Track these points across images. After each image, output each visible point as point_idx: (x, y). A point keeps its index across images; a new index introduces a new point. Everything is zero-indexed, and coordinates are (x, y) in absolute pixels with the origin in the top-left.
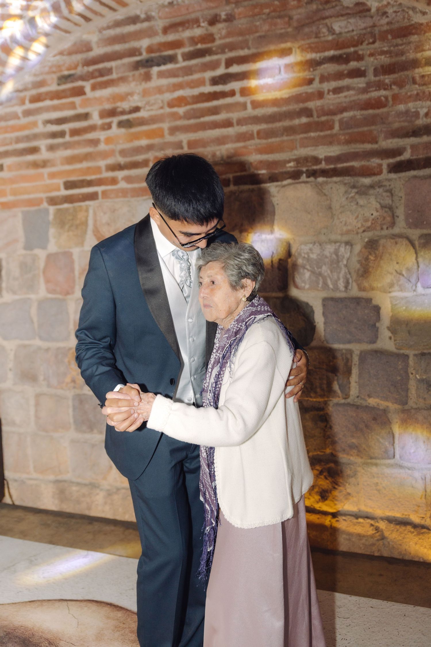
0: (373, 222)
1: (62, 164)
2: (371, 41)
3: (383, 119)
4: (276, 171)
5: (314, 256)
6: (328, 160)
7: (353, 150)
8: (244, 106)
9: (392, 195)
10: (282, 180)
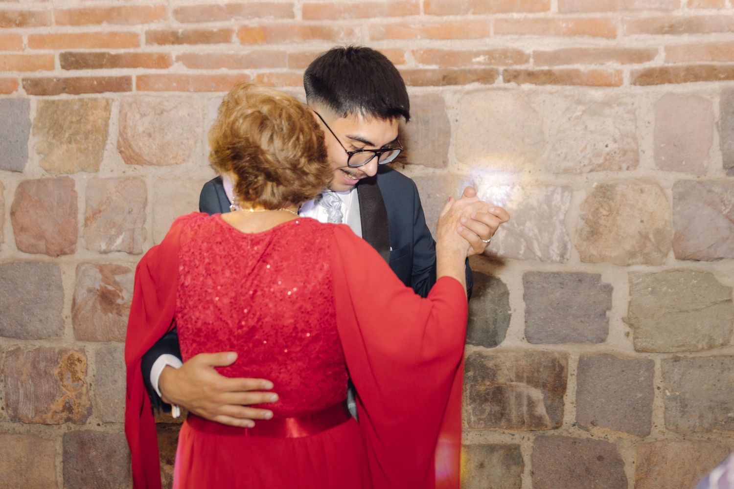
0: (608, 158)
1: (59, 23)
4: (456, 68)
6: (539, 56)
7: (578, 46)
9: (635, 118)
10: (464, 83)
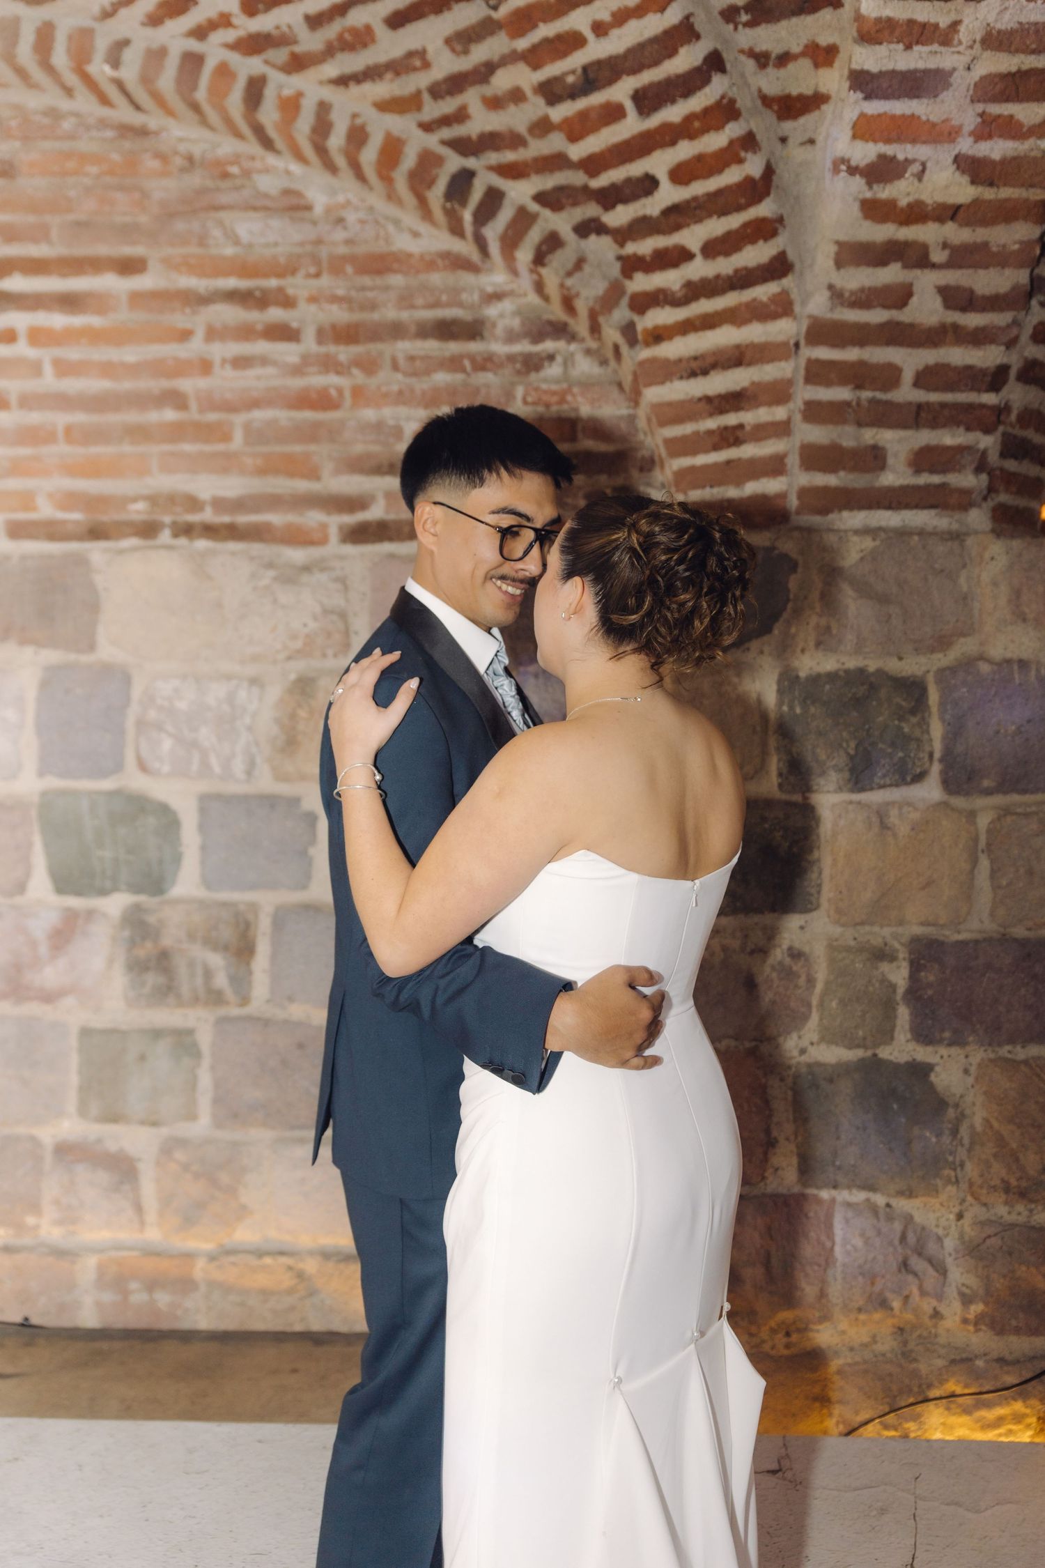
0: (307, 641)
2: (312, 270)
3: (333, 433)
4: (105, 518)
5: (182, 705)
6: (219, 504)
7: (270, 490)
8: (36, 369)
9: (346, 588)
10: (118, 539)
